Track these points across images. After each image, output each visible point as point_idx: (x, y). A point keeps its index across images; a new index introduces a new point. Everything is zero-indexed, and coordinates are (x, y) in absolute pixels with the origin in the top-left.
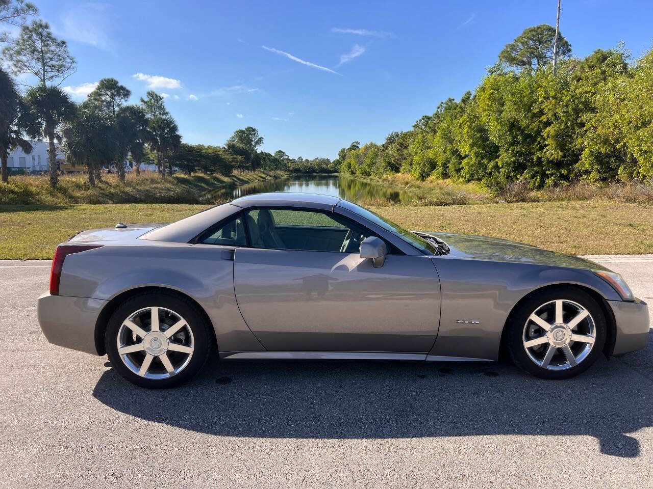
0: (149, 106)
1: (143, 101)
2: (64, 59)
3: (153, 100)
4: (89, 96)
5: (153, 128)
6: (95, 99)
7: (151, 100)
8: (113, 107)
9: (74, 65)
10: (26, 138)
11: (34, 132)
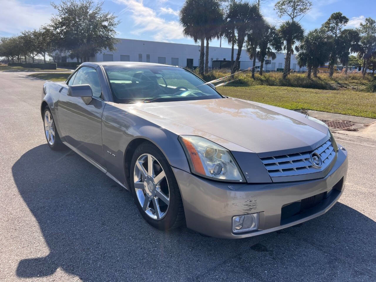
0: (364, 28)
1: (361, 25)
2: (307, 4)
3: (369, 24)
4: (323, 25)
5: (363, 43)
6: (326, 27)
7: (367, 23)
8: (336, 30)
9: (311, 7)
10: (274, 51)
11: (278, 48)
